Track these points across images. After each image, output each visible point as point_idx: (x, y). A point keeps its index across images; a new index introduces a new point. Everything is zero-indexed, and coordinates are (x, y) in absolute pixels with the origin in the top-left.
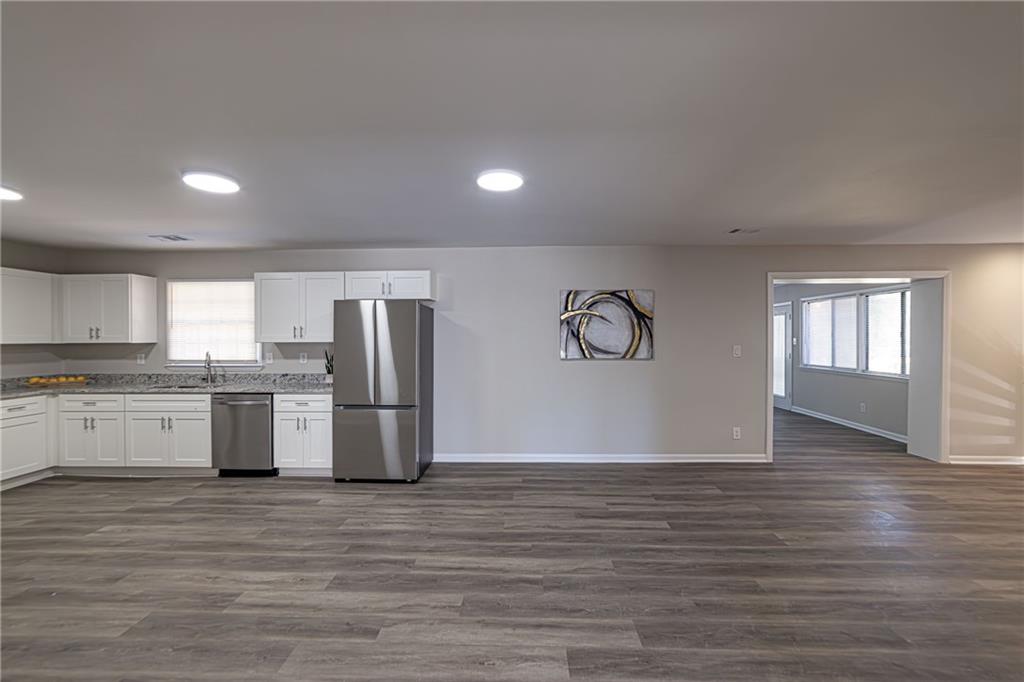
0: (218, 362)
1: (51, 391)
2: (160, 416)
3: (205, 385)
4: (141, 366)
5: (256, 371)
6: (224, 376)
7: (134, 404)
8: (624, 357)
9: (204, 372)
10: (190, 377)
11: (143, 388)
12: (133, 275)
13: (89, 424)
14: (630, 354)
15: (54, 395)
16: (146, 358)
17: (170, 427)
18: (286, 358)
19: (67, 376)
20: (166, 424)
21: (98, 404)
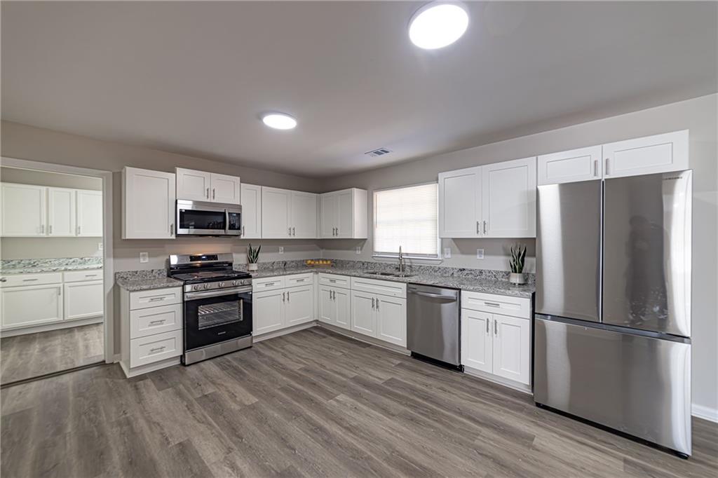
0: (407, 254)
1: (315, 270)
2: (371, 296)
3: (398, 273)
4: (357, 255)
5: (437, 264)
6: (411, 266)
7: (356, 284)
9: (397, 263)
10: (388, 265)
11: (360, 272)
12: (355, 189)
13: (332, 295)
15: (317, 273)
16: (361, 249)
17: (377, 307)
18: (463, 253)
19: (323, 260)
20: (375, 304)
21: (337, 282)
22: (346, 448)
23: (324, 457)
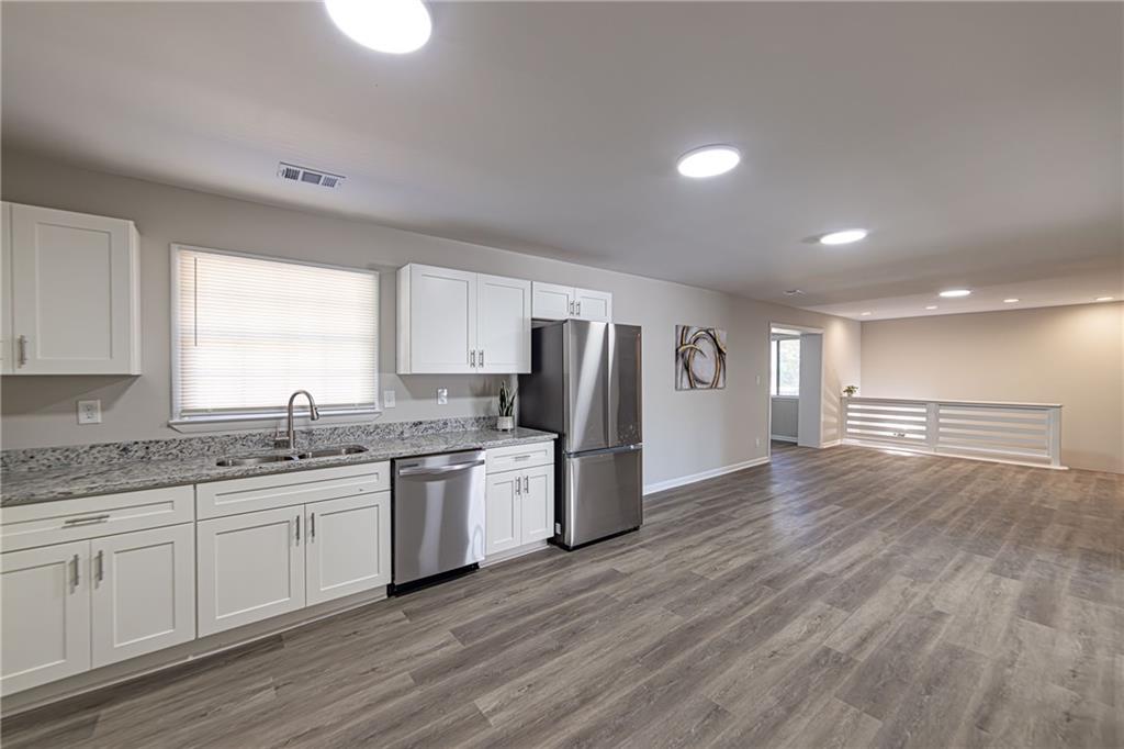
2: (290, 515)
5: (370, 421)
8: (711, 387)
14: (714, 385)
16: (105, 408)
18: (415, 397)
20: (302, 529)
22: (630, 707)
23: (652, 736)
